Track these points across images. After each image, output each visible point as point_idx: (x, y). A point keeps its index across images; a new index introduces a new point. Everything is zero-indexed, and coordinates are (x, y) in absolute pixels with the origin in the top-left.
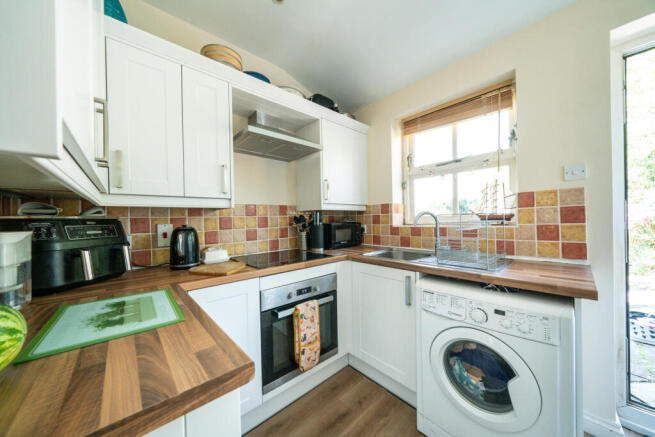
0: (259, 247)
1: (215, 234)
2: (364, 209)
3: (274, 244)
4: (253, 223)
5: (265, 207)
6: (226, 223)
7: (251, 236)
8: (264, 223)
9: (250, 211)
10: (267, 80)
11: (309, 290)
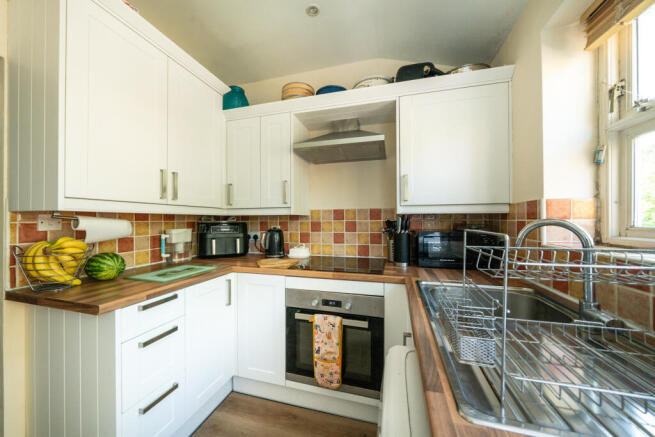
0: (348, 250)
1: (308, 235)
2: (505, 210)
3: (364, 249)
4: (341, 227)
5: (354, 212)
6: (316, 227)
7: (339, 239)
8: (351, 227)
9: (339, 214)
10: (342, 89)
11: (338, 304)
